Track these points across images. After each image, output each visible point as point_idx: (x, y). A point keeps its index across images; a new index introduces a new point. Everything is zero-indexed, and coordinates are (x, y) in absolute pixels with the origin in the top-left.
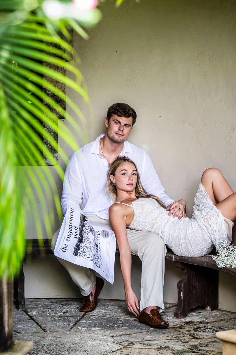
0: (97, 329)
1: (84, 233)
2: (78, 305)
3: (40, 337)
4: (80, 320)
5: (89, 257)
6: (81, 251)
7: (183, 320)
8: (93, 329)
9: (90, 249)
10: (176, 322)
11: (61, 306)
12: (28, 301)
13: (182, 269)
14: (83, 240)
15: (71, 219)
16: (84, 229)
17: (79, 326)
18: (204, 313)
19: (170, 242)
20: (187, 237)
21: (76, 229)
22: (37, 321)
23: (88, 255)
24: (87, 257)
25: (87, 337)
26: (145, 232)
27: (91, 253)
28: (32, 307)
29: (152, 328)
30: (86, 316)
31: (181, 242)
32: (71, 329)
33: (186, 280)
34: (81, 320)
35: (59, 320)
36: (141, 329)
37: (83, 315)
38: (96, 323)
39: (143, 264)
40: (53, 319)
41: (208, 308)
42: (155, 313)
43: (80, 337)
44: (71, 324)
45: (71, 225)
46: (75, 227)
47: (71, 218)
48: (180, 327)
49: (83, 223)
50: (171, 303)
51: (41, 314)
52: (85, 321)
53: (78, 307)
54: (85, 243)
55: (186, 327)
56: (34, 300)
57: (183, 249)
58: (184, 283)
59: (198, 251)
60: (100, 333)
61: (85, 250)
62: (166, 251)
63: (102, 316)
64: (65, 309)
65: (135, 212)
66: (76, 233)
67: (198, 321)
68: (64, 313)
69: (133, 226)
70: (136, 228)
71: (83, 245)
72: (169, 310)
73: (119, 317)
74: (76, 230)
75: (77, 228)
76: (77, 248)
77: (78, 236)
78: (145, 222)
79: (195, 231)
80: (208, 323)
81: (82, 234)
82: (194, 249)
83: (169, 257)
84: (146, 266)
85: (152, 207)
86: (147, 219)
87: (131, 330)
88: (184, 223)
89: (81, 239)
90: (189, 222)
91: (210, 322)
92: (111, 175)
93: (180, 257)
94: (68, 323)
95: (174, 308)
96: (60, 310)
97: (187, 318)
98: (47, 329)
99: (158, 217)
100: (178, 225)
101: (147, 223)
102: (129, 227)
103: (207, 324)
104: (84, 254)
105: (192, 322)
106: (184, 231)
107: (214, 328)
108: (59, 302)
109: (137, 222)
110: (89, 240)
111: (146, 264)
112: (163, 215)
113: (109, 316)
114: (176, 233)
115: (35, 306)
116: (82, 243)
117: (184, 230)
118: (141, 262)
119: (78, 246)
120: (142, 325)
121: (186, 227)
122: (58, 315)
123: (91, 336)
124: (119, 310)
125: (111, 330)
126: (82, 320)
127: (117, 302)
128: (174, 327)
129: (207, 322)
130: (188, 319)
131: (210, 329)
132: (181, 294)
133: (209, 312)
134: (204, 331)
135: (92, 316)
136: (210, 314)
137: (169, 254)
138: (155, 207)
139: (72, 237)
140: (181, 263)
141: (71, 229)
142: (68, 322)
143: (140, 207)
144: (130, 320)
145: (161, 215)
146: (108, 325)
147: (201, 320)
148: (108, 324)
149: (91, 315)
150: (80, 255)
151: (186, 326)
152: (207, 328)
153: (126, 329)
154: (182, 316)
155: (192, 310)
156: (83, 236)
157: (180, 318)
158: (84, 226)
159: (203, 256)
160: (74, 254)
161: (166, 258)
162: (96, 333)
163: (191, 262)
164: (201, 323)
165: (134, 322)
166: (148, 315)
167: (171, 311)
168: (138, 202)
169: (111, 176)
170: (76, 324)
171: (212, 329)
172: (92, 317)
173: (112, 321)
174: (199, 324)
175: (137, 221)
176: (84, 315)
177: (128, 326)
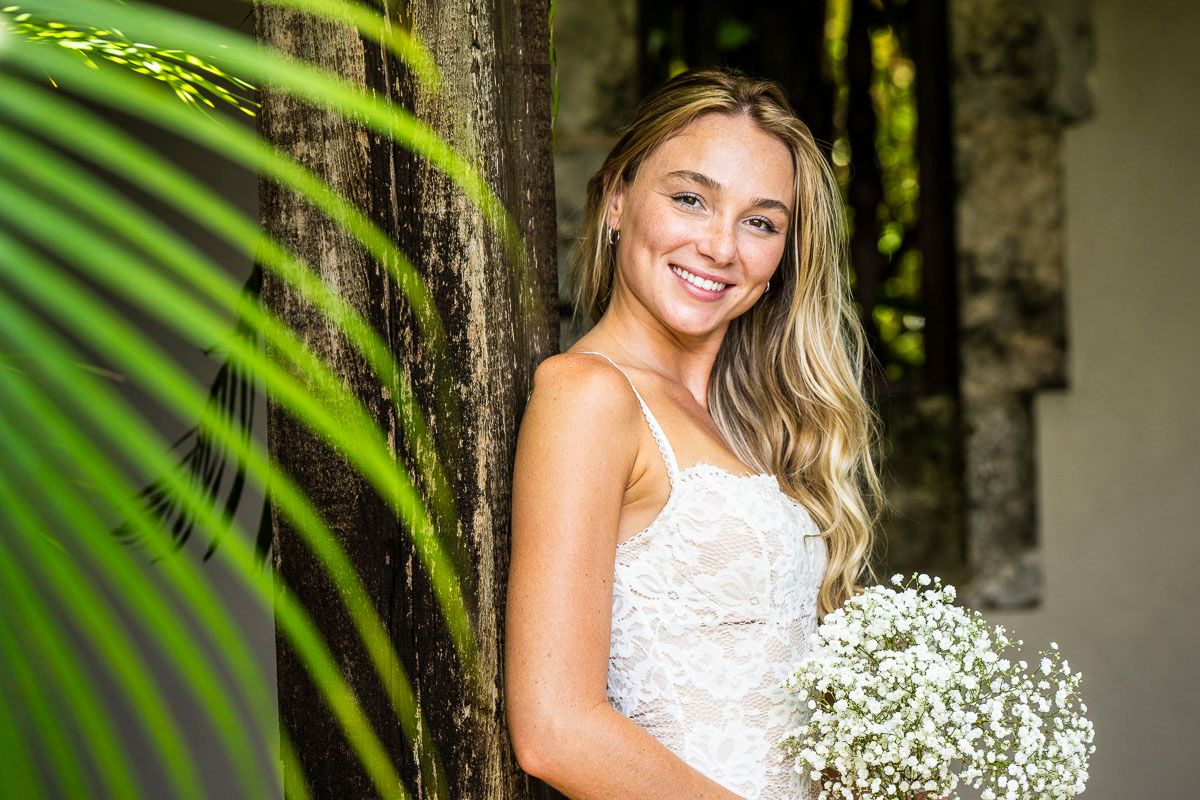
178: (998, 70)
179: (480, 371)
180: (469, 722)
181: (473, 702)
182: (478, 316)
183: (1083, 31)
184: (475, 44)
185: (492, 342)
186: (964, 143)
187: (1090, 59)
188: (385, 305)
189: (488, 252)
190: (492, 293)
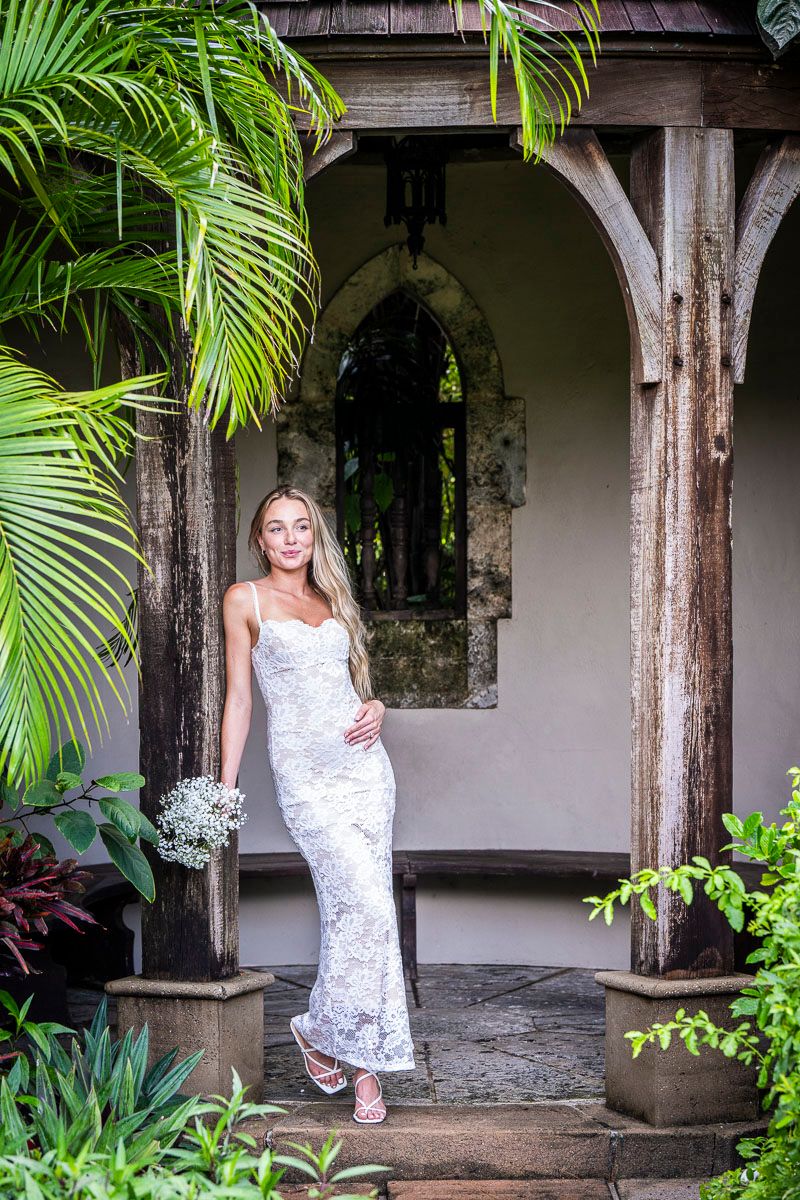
28: (434, 975)
32: (470, 1005)
178: (486, 484)
179: (205, 605)
180: (199, 718)
181: (200, 711)
182: (205, 586)
183: (522, 468)
184: (207, 499)
185: (210, 595)
186: (471, 514)
187: (525, 481)
188: (176, 582)
189: (209, 566)
190: (210, 579)
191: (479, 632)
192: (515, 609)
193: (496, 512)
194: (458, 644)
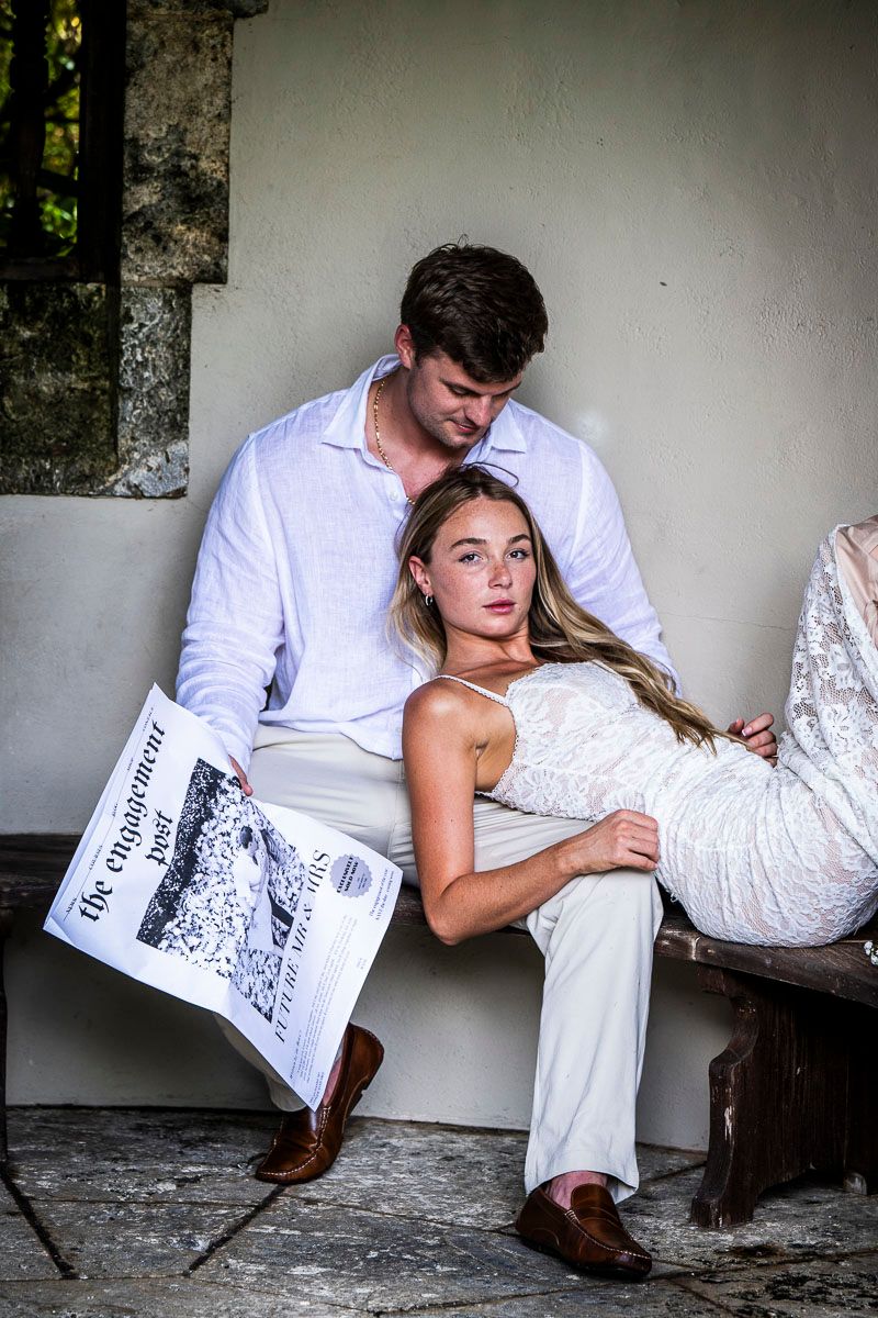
0: (315, 1270)
1: (205, 846)
2: (256, 1146)
3: (36, 1303)
4: (247, 1220)
5: (217, 956)
6: (178, 926)
7: (728, 1239)
8: (298, 1271)
9: (226, 925)
10: (692, 1250)
11: (176, 1147)
12: (30, 1117)
13: (732, 1000)
14: (197, 877)
15: (143, 774)
16: (205, 827)
17: (235, 1254)
18: (836, 1205)
19: (675, 875)
20: (754, 856)
21: (163, 822)
22: (45, 1224)
23: (211, 948)
24: (205, 956)
25: (260, 1311)
26: (565, 822)
27: (230, 943)
28: (43, 1148)
29: (575, 1278)
30: (283, 1200)
31: (727, 879)
32: (194, 1266)
33: (750, 1051)
34: (254, 1221)
35: (149, 1218)
36: (523, 1279)
37: (266, 1199)
38: (317, 1240)
39: (552, 970)
40: (122, 1212)
41: (853, 1182)
42: (593, 1203)
43: (228, 1310)
44: (202, 1244)
45: (137, 802)
46: (160, 816)
47: (142, 769)
48: (709, 1275)
49: (205, 802)
50: (690, 1152)
51: (75, 1187)
52: (271, 1229)
53: (252, 1159)
54: (205, 894)
55: (736, 1276)
56: (59, 1113)
57: (737, 910)
58: (743, 1066)
59: (805, 921)
60: (326, 1292)
61: (199, 922)
62: (660, 913)
63: (356, 1208)
64: (191, 1163)
65: (520, 732)
66: (160, 840)
67: (799, 1246)
68: (181, 1183)
69: (508, 794)
70: (519, 802)
71: (192, 901)
72: (675, 1184)
73: (431, 1212)
74: (164, 826)
75: (170, 821)
76: (161, 911)
77: (169, 854)
78: (564, 780)
79: (793, 829)
80: (844, 1257)
81: (191, 849)
82: (786, 914)
83: (673, 940)
84: (561, 979)
85: (600, 709)
86: (574, 765)
87: (475, 1282)
88: (744, 788)
89: (186, 869)
90: (768, 785)
91: (853, 1254)
92: (414, 558)
93: (723, 946)
94: (189, 1236)
95: (698, 1175)
96: (168, 1168)
97: (750, 1229)
98: (82, 1265)
99: (622, 758)
100: (715, 796)
101: (572, 783)
102: (492, 795)
103: (836, 1262)
104: (193, 941)
105: (766, 1250)
106: (743, 825)
107: (866, 1285)
108: (170, 1128)
109: (526, 774)
110: (228, 883)
111: (564, 969)
112: (648, 748)
113: (385, 1208)
114: (706, 836)
115: (58, 1143)
116: (189, 891)
117: (744, 821)
118: (544, 958)
119: (167, 903)
120: (533, 1258)
121: (752, 810)
122: (150, 1194)
123: (280, 1307)
124: (440, 1179)
125: (379, 1279)
126: (257, 1226)
127: (440, 1138)
128: (679, 1275)
129: (840, 1250)
130: (752, 1237)
131: (846, 1290)
132: (727, 1117)
133: (856, 1201)
134: (815, 1301)
135: (309, 1202)
136: (859, 1211)
137: (674, 928)
138: (614, 712)
139: (137, 854)
140: (726, 971)
141: (138, 819)
142: (187, 1232)
143: (545, 709)
144: (479, 1229)
145: (638, 751)
146: (373, 1254)
147: (813, 1243)
148: (371, 1248)
149: (303, 1199)
150: (170, 946)
151: (736, 1270)
152: (835, 1286)
153: (451, 1276)
154: (728, 1217)
155: (781, 1191)
156: (199, 860)
157: (717, 1228)
158: (210, 816)
159: (828, 945)
160: (140, 936)
161: (657, 947)
162: (306, 1290)
163: (772, 969)
164: (809, 1254)
165: (496, 1239)
166: (559, 1210)
167: (682, 1189)
168: (536, 685)
169: (414, 563)
170: (224, 1241)
171: (856, 1287)
172: (306, 1210)
173: (396, 1232)
174: (802, 1261)
175: (528, 770)
176: (272, 1198)
177: (464, 1262)
186: (135, 28)
191: (147, 314)
192: (237, 260)
193: (196, 25)
194: (87, 341)
